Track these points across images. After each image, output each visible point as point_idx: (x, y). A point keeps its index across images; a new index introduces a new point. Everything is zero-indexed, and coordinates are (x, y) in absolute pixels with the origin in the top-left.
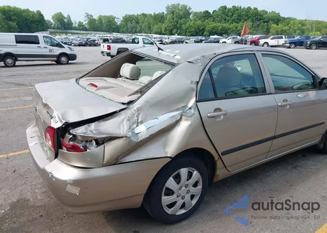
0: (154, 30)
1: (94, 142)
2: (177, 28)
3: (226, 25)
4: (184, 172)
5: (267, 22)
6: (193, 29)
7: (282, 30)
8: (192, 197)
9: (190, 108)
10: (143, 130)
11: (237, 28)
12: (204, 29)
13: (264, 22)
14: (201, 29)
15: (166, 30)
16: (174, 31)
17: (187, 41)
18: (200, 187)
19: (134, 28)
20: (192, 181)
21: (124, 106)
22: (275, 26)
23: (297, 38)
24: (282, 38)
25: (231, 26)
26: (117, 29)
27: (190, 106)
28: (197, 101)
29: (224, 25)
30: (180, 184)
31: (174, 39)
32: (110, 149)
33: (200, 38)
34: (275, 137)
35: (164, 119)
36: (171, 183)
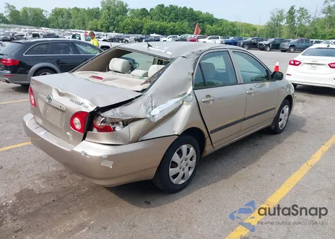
0: (89, 27)
1: (121, 123)
2: (114, 25)
3: (164, 24)
4: (184, 147)
5: (203, 22)
6: (130, 27)
7: (216, 31)
8: (190, 168)
9: (189, 95)
10: (157, 113)
11: (174, 27)
12: (142, 27)
13: (200, 22)
14: (139, 26)
15: (102, 26)
16: (111, 28)
17: (127, 39)
18: (194, 160)
19: (66, 23)
20: (190, 155)
21: (140, 94)
22: (209, 26)
23: (231, 38)
24: (218, 38)
25: (169, 25)
26: (46, 24)
27: (188, 93)
28: (193, 89)
29: (162, 23)
30: (182, 158)
31: (113, 37)
32: (133, 129)
33: (140, 36)
34: (244, 119)
35: (171, 104)
36: (176, 158)
